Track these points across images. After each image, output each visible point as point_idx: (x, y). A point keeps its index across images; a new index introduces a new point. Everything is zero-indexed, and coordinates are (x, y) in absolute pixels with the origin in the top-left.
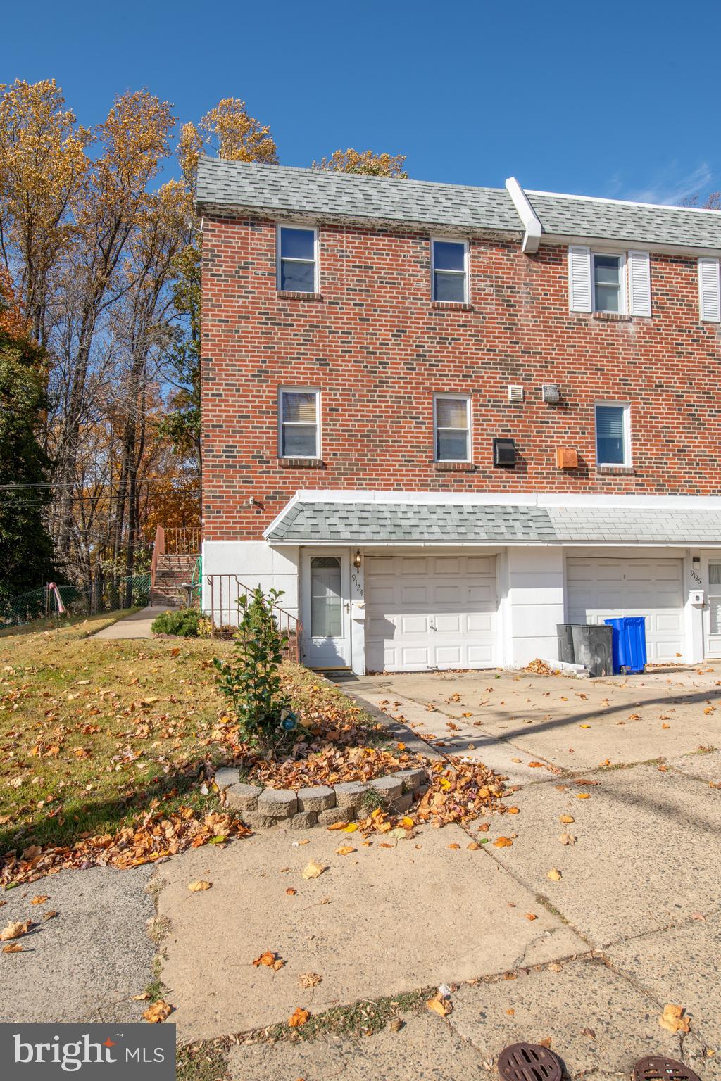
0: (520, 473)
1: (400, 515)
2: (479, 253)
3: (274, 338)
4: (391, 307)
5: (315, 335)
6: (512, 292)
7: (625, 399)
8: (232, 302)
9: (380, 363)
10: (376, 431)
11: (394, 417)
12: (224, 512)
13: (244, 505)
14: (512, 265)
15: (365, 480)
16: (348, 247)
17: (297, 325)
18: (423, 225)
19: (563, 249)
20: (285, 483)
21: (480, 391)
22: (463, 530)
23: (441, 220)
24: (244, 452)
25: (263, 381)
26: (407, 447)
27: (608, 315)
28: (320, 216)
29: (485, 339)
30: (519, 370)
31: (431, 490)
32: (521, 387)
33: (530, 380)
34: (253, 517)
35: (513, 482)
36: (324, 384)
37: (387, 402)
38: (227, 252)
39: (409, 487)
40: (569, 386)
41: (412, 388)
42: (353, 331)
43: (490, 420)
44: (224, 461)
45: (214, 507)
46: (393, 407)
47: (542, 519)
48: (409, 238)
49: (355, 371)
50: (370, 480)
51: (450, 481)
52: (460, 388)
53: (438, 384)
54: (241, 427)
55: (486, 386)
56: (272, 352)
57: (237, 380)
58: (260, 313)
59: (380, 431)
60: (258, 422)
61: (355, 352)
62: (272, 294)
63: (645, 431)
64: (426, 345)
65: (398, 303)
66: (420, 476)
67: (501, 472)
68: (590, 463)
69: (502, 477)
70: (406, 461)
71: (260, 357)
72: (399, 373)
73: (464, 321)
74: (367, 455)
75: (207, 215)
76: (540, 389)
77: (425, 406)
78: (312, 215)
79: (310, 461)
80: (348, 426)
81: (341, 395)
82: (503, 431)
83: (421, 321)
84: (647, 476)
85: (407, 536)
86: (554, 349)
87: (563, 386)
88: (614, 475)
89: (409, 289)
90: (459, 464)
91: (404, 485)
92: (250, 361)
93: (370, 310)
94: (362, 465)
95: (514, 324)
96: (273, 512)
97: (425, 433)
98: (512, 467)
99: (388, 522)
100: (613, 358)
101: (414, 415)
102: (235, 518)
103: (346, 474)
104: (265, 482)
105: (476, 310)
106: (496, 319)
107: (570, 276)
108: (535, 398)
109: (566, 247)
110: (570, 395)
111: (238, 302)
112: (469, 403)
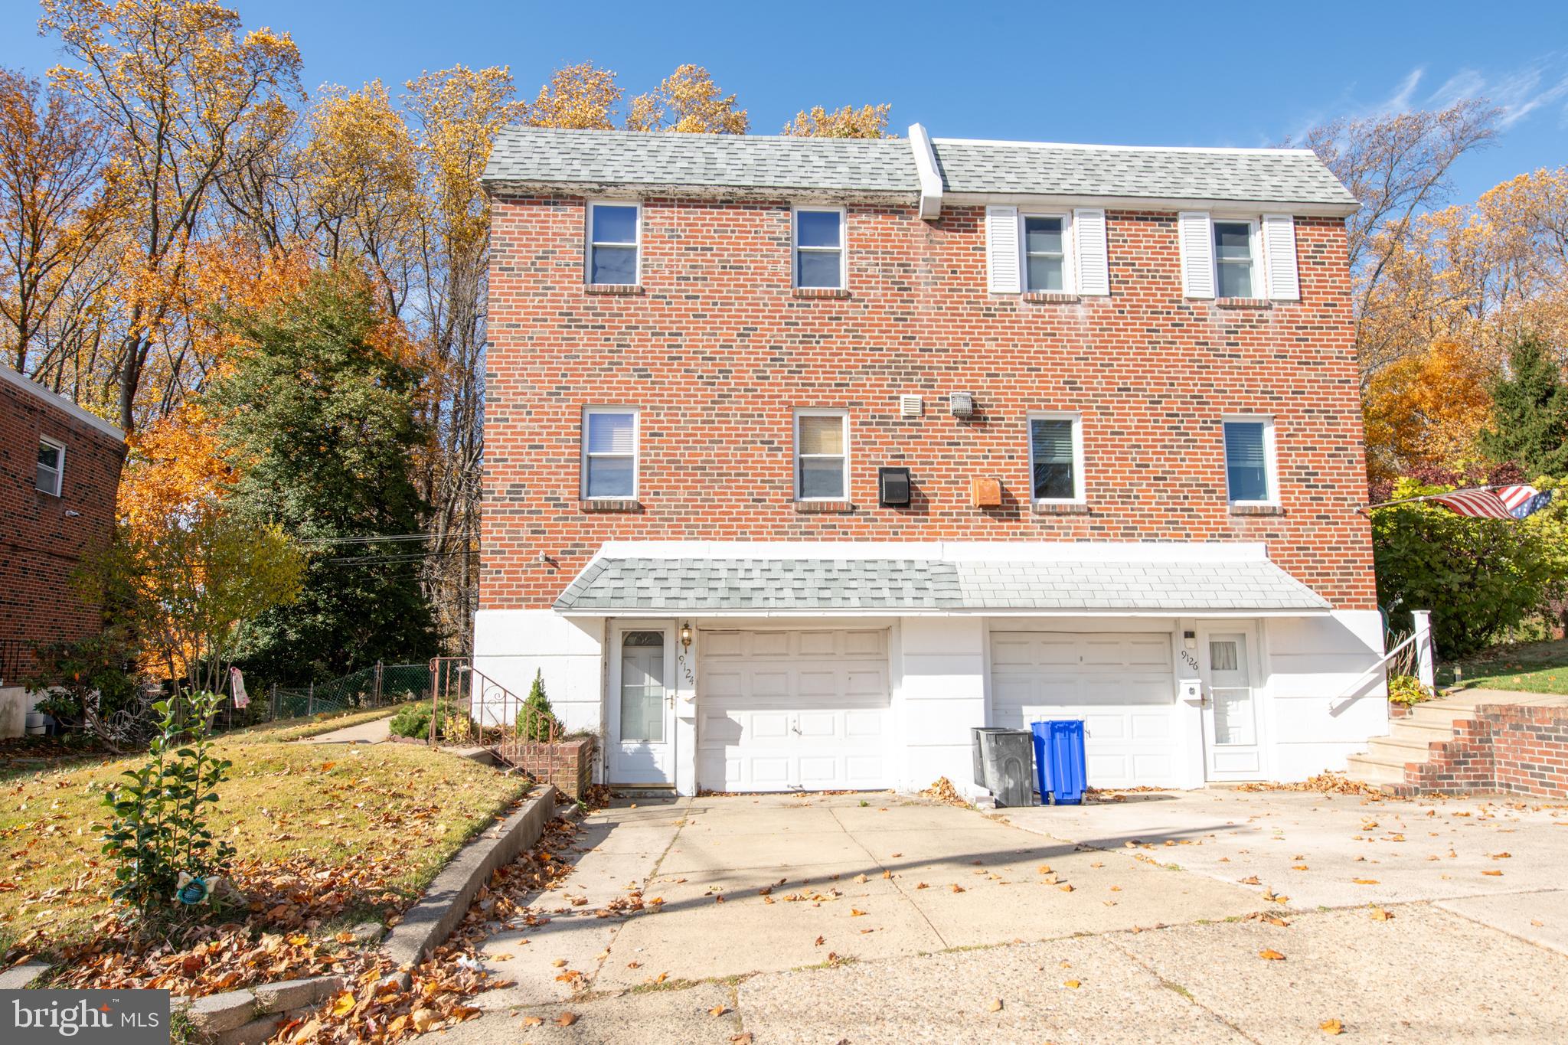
0: (918, 514)
1: (741, 574)
2: (859, 222)
3: (578, 345)
4: (736, 298)
5: (633, 339)
6: (905, 271)
7: (1073, 408)
8: (525, 301)
9: (720, 372)
10: (713, 462)
11: (738, 442)
12: (507, 572)
13: (533, 562)
14: (905, 235)
15: (697, 526)
16: (679, 225)
17: (610, 327)
18: (780, 191)
19: (979, 212)
20: (588, 532)
21: (861, 404)
22: (826, 594)
23: (805, 183)
24: (536, 493)
25: (563, 400)
26: (756, 481)
27: (1045, 296)
28: (641, 188)
29: (867, 335)
30: (916, 374)
31: (789, 539)
32: (920, 397)
33: (932, 386)
34: (544, 579)
35: (907, 527)
36: (643, 401)
37: (729, 422)
38: (521, 239)
39: (759, 536)
40: (990, 394)
41: (763, 403)
42: (684, 332)
43: (875, 443)
44: (508, 505)
45: (493, 566)
46: (737, 429)
47: (945, 578)
48: (762, 208)
49: (686, 383)
50: (704, 526)
51: (817, 527)
52: (831, 401)
53: (801, 397)
54: (532, 460)
55: (868, 398)
56: (575, 363)
57: (529, 401)
58: (561, 314)
59: (719, 462)
60: (554, 454)
61: (687, 359)
62: (578, 289)
63: (1103, 452)
64: (784, 345)
65: (746, 292)
66: (774, 520)
67: (890, 514)
68: (1022, 499)
69: (891, 520)
70: (754, 500)
71: (559, 369)
72: (746, 384)
73: (837, 312)
74: (700, 494)
75: (497, 195)
76: (947, 399)
77: (782, 427)
78: (631, 187)
79: (621, 503)
80: (675, 455)
81: (666, 415)
82: (893, 457)
83: (778, 315)
84: (1108, 516)
85: (745, 603)
86: (966, 345)
87: (980, 393)
88: (1058, 515)
89: (761, 274)
90: (829, 503)
91: (752, 533)
92: (546, 375)
93: (708, 304)
94: (694, 507)
95: (909, 313)
96: (569, 572)
97: (781, 462)
98: (906, 505)
99: (721, 584)
100: (1053, 353)
101: (766, 439)
102: (519, 579)
103: (671, 520)
104: (561, 532)
105: (855, 296)
106: (884, 307)
107: (988, 246)
108: (939, 411)
109: (983, 208)
110: (991, 406)
111: (533, 301)
112: (846, 420)
